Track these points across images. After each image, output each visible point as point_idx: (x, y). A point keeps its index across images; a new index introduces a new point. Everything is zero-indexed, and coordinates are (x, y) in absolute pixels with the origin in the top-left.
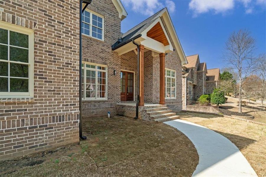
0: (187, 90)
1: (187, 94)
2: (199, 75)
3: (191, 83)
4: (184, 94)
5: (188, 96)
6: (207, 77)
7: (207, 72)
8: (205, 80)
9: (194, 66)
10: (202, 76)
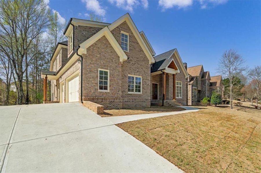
0: (192, 94)
1: (192, 97)
2: (203, 82)
3: (195, 89)
4: (190, 98)
5: (193, 99)
6: (210, 83)
7: (210, 79)
8: (209, 85)
9: (198, 75)
10: (206, 83)
